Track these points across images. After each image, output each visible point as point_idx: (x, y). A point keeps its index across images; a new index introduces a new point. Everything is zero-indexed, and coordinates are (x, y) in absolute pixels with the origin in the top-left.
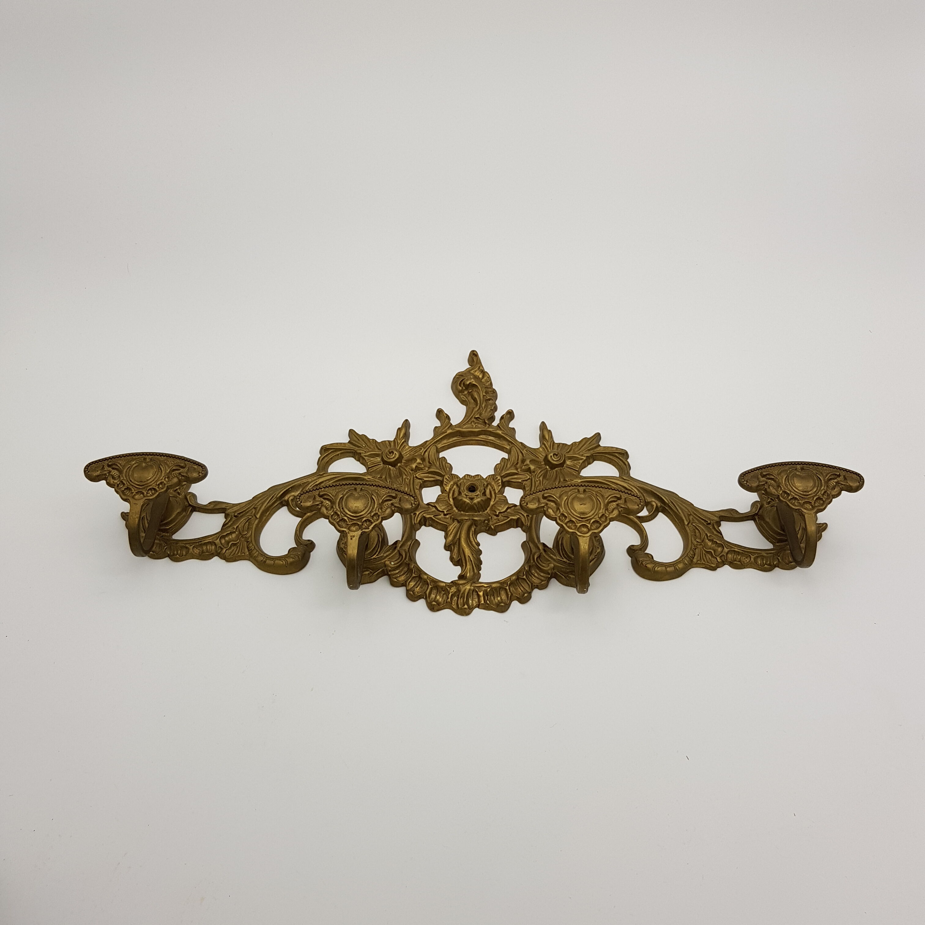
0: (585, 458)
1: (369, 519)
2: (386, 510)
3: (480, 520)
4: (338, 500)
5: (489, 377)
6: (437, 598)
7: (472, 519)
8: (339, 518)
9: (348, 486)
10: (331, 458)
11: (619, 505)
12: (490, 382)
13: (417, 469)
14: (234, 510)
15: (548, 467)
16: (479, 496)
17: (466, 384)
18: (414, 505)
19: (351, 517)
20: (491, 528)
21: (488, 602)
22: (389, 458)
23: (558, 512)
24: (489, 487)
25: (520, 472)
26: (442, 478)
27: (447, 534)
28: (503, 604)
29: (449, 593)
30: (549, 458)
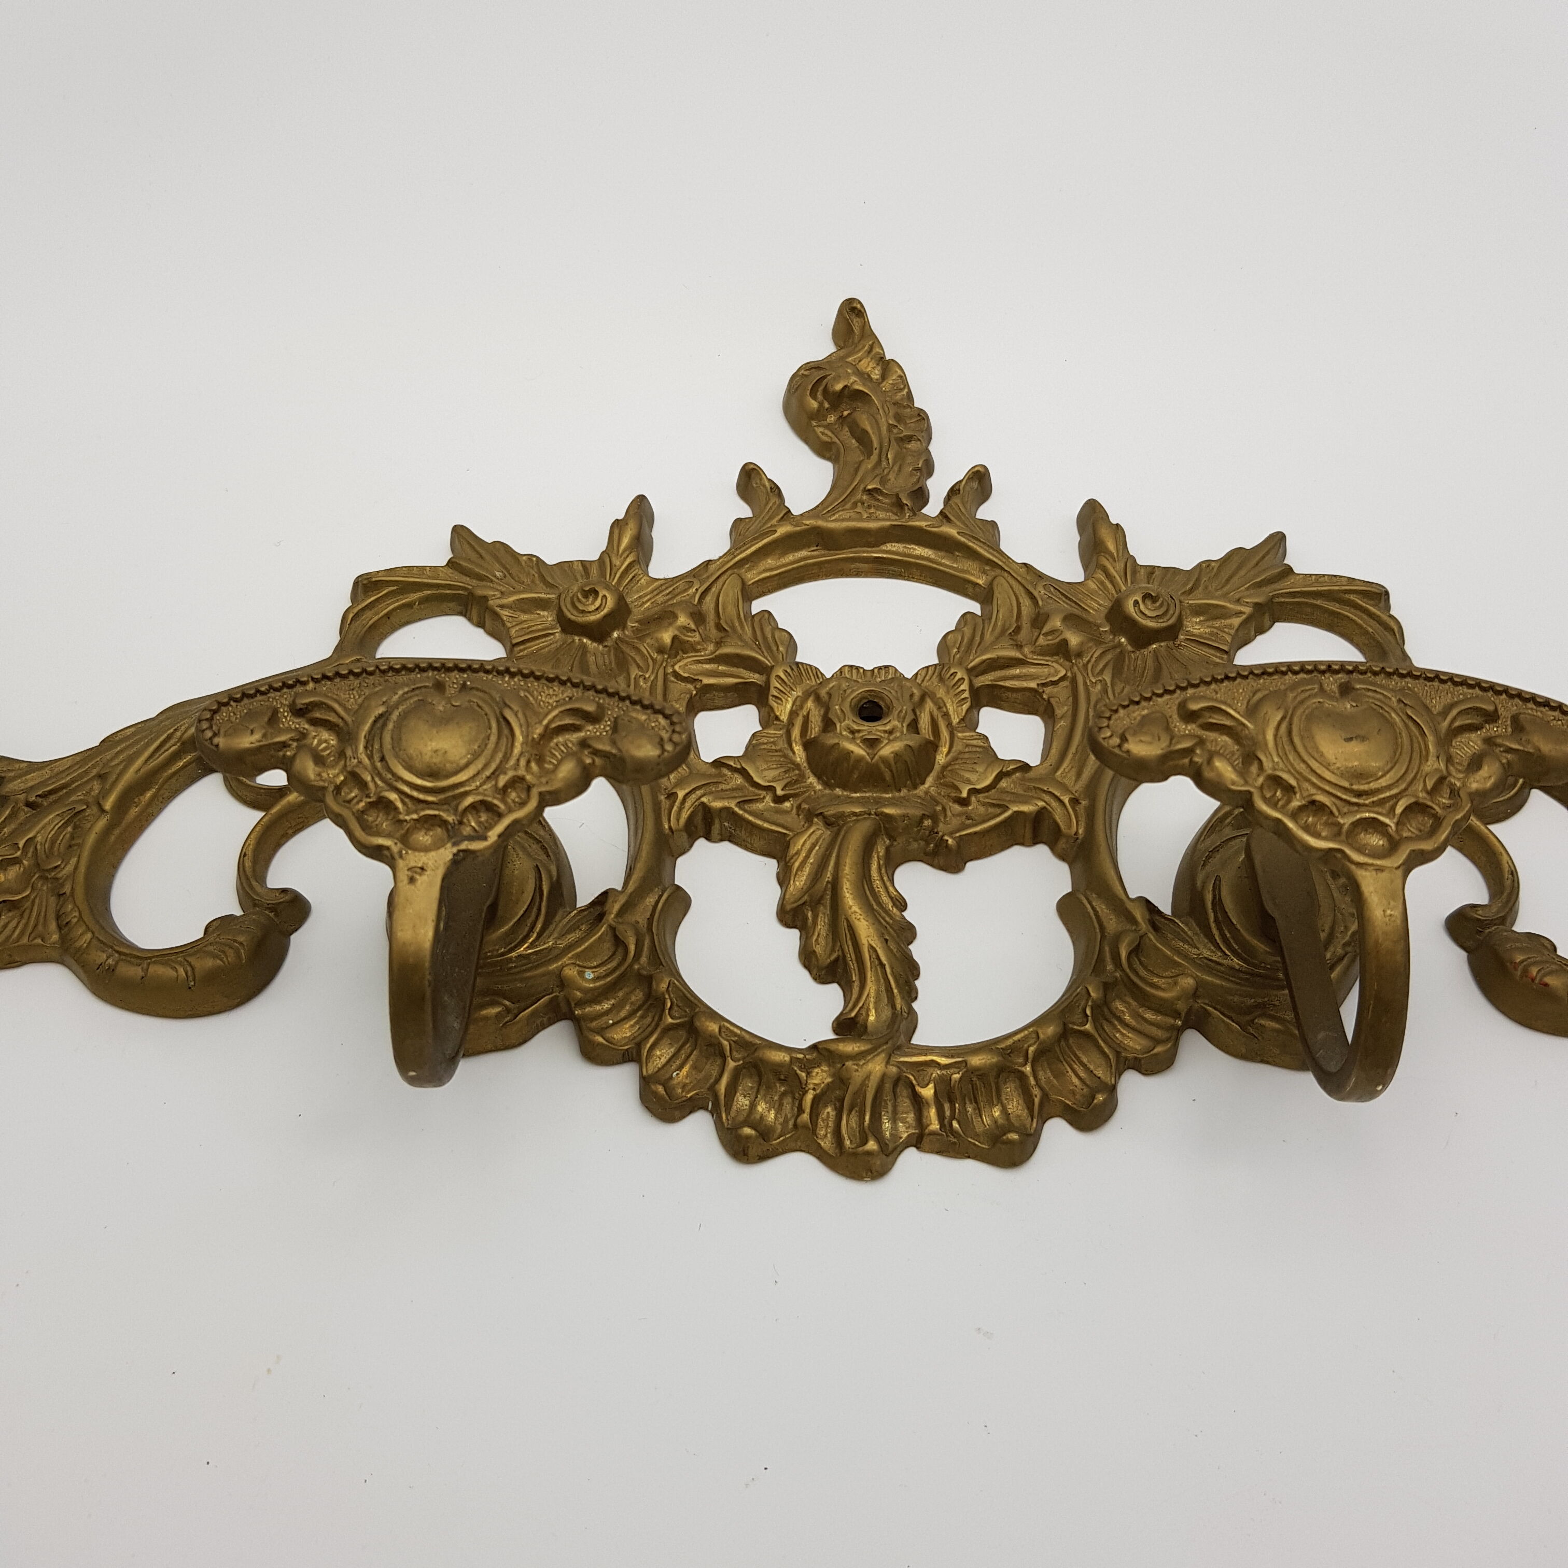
0: (1248, 610)
1: (490, 799)
2: (556, 767)
3: (904, 816)
4: (367, 727)
5: (903, 378)
6: (760, 1109)
7: (876, 814)
8: (368, 796)
9: (412, 676)
10: (388, 616)
11: (1499, 741)
12: (906, 390)
13: (679, 647)
14: (30, 784)
15: (1123, 640)
16: (898, 734)
17: (831, 390)
18: (669, 747)
19: (415, 794)
20: (947, 846)
21: (955, 1124)
22: (583, 612)
23: (1254, 769)
24: (929, 705)
25: (1030, 656)
26: (764, 678)
27: (786, 863)
28: (1014, 1136)
29: (805, 1092)
30: (1130, 608)
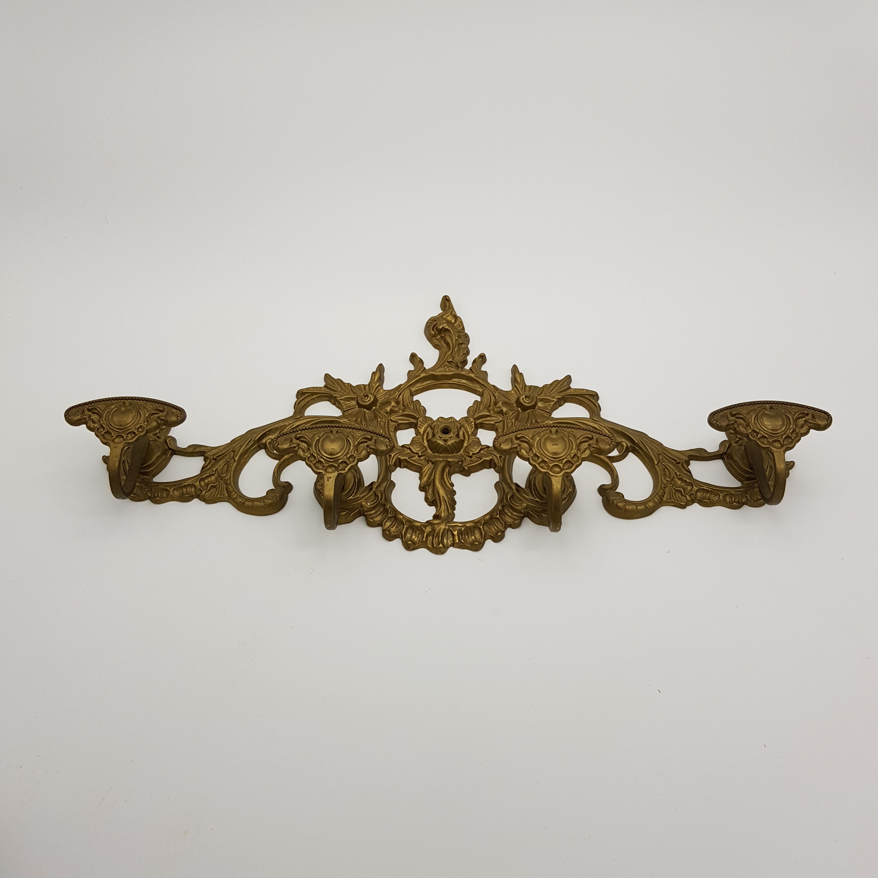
0: (556, 400)
1: (345, 460)
2: (361, 452)
3: (454, 461)
4: (314, 443)
5: (461, 322)
6: (413, 537)
7: (446, 461)
8: (316, 460)
9: (324, 429)
10: (308, 402)
11: (591, 445)
12: (462, 326)
13: (392, 412)
14: (213, 453)
15: (520, 409)
16: (453, 438)
17: (438, 328)
18: (389, 447)
19: (328, 459)
20: (465, 469)
21: (462, 541)
22: (364, 402)
23: (531, 452)
24: (463, 429)
25: (492, 414)
26: (416, 421)
27: (421, 475)
28: (477, 543)
29: (425, 533)
30: (521, 400)
